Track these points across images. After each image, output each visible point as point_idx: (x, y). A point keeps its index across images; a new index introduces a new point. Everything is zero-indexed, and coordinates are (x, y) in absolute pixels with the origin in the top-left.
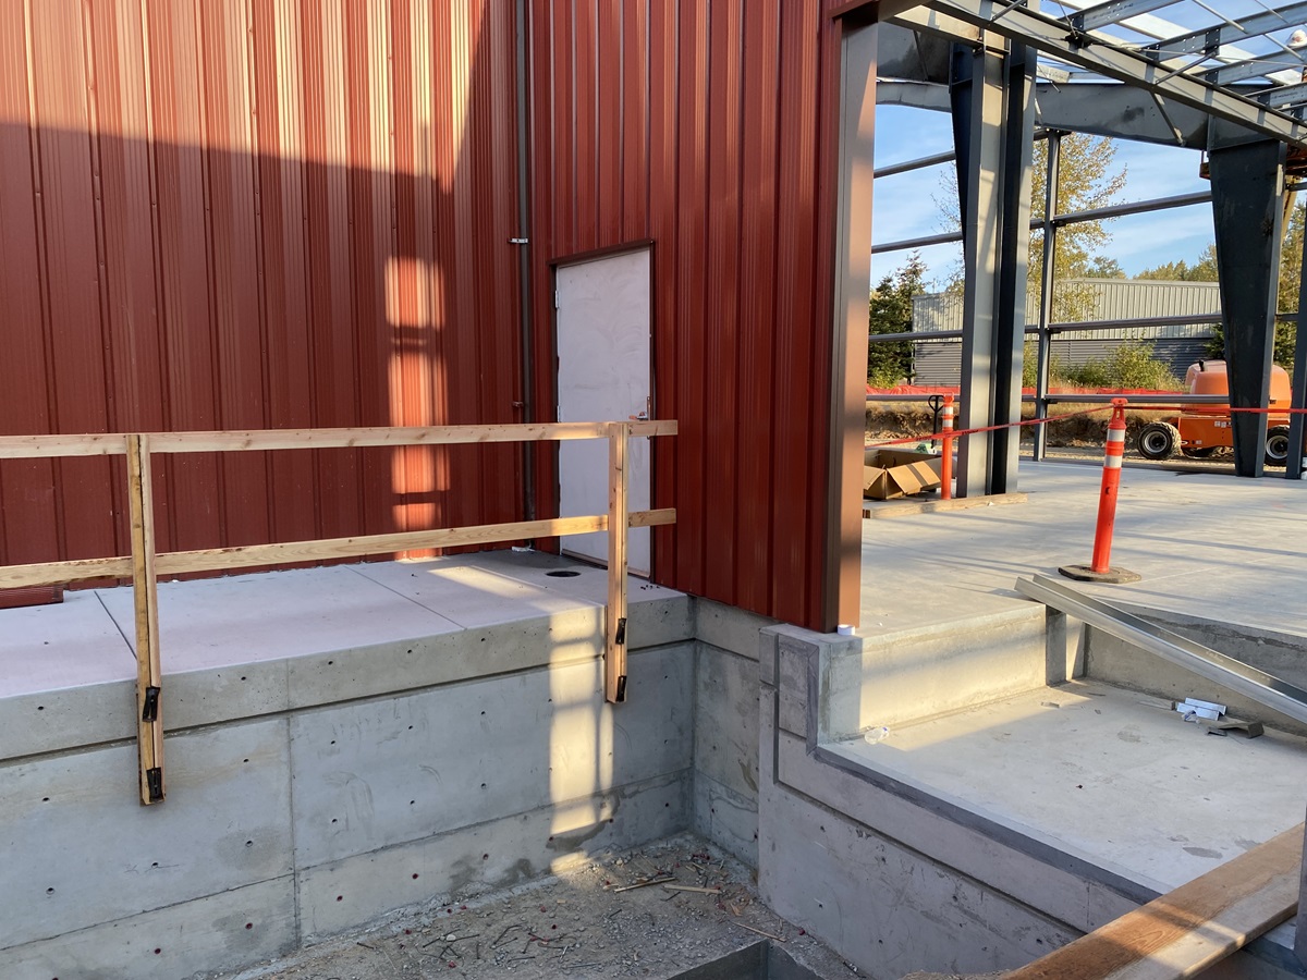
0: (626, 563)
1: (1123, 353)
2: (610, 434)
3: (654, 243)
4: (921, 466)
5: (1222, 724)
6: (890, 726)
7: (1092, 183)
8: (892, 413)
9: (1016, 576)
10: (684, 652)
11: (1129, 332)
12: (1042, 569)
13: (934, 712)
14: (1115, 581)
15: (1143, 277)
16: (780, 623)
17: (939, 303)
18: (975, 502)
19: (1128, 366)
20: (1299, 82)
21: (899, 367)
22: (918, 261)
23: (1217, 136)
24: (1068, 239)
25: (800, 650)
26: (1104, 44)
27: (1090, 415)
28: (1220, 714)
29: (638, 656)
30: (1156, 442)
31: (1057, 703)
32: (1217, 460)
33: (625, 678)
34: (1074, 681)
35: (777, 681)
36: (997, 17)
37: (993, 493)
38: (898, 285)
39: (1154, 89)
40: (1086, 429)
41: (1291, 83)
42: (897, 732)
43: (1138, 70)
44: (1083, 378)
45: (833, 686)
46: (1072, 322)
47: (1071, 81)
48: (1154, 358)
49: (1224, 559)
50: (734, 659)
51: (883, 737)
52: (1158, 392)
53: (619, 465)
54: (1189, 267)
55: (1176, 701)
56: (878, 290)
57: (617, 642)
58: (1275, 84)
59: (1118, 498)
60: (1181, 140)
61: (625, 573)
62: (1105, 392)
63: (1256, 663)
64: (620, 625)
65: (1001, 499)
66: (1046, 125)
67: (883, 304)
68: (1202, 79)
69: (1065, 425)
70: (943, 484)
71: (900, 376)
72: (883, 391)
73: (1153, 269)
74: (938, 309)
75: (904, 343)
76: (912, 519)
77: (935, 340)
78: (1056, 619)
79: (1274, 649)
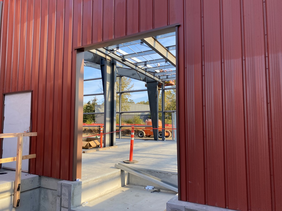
0: (21, 169)
1: (135, 117)
2: (18, 136)
3: (32, 91)
4: (96, 141)
5: (153, 190)
6: (88, 201)
7: (128, 86)
8: (91, 130)
9: (115, 164)
10: (37, 191)
11: (136, 114)
12: (120, 162)
13: (98, 196)
14: (134, 163)
15: (138, 103)
16: (62, 180)
17: (100, 107)
18: (107, 148)
19: (136, 120)
20: (159, 72)
21: (92, 120)
22: (96, 98)
23: (147, 80)
24: (124, 96)
25: (67, 186)
26: (128, 61)
27: (129, 129)
28: (153, 188)
29: (23, 194)
30: (141, 134)
31: (123, 190)
32: (151, 137)
33: (19, 200)
34: (127, 185)
35: (61, 195)
36: (109, 54)
37: (111, 146)
38: (92, 103)
39: (137, 71)
40: (129, 132)
41: (158, 72)
42: (90, 203)
43: (134, 67)
44: (128, 122)
45: (75, 194)
46: (126, 111)
47: (123, 67)
48: (140, 118)
49: (152, 157)
50: (50, 191)
51: (87, 204)
52: (141, 125)
53: (20, 144)
54: (145, 102)
55: (145, 186)
56: (88, 103)
57: (17, 190)
58: (156, 72)
59: (134, 146)
60: (142, 80)
61: (21, 171)
62: (132, 125)
63: (158, 177)
64: (18, 186)
65: (112, 147)
66: (119, 74)
67: (89, 107)
68: (144, 70)
69: (125, 132)
70: (101, 145)
71: (92, 121)
72: (89, 125)
73: (139, 102)
74: (100, 108)
75: (93, 115)
76: (94, 153)
77: (99, 114)
78: (123, 172)
79: (161, 174)
